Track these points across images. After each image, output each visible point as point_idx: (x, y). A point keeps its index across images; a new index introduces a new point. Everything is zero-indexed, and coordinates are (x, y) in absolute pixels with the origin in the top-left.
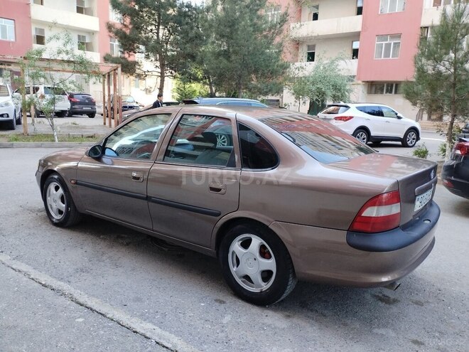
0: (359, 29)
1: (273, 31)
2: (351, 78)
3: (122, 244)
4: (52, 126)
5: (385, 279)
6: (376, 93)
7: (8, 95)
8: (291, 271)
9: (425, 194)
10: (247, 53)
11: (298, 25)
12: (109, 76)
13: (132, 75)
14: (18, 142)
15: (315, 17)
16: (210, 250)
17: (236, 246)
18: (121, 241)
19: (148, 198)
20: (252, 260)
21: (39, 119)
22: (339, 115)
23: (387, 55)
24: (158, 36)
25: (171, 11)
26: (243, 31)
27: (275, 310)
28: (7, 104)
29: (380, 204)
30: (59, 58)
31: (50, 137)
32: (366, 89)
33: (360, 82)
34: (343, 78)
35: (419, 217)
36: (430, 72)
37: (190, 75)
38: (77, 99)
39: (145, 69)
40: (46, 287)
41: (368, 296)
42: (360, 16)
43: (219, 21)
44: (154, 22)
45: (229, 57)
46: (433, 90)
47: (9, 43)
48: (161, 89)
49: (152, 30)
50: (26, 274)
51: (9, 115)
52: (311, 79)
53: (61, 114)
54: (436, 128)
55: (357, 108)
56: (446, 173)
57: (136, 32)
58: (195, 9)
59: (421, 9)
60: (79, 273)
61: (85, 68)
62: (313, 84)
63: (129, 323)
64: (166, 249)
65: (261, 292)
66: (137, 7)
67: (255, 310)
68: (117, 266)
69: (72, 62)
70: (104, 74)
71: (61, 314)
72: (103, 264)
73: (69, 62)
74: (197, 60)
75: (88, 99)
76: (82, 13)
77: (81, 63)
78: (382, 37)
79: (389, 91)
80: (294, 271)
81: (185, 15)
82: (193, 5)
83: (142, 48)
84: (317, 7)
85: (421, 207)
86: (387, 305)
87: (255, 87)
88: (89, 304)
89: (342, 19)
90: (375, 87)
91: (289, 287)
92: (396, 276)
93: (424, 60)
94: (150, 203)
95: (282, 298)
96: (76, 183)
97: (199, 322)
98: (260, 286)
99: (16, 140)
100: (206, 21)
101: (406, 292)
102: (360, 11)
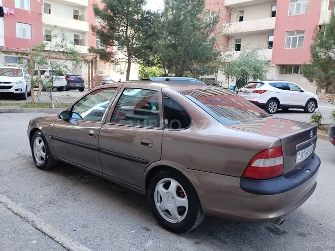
0: (273, 27)
1: (208, 29)
2: (267, 63)
3: (83, 183)
4: (51, 97)
5: (271, 216)
6: (286, 73)
7: (22, 76)
8: (199, 207)
9: (306, 150)
10: (188, 45)
11: (228, 25)
12: (92, 62)
13: (108, 61)
14: (27, 108)
15: (241, 19)
16: (141, 189)
17: (160, 187)
18: (83, 181)
19: (99, 150)
20: (170, 199)
21: (44, 93)
22: (256, 89)
23: (294, 45)
24: (126, 34)
25: (136, 17)
26: (185, 29)
27: (188, 237)
28: (21, 82)
29: (267, 157)
30: (57, 50)
31: (49, 105)
32: (279, 70)
33: (274, 65)
34: (261, 62)
35: (302, 167)
36: (322, 57)
37: (149, 61)
38: (72, 78)
39: (117, 57)
40: (17, 215)
41: (263, 228)
42: (274, 18)
43: (169, 23)
44: (124, 24)
45: (176, 48)
46: (325, 70)
47: (27, 40)
48: (128, 71)
49: (122, 30)
50: (6, 205)
51: (23, 90)
52: (237, 63)
53: (60, 89)
54: (328, 98)
55: (270, 84)
56: (332, 132)
57: (111, 31)
58: (153, 15)
59: (319, 12)
60: (48, 204)
61: (75, 57)
62: (239, 66)
63: (69, 245)
64: (114, 188)
65: (177, 223)
66: (112, 14)
67: (173, 237)
68: (76, 200)
69: (66, 52)
70: (89, 61)
71: (21, 236)
72: (66, 198)
73: (63, 52)
74: (153, 50)
75: (79, 78)
76: (77, 19)
77: (72, 53)
78: (291, 33)
79: (296, 72)
80: (201, 208)
81: (146, 19)
82: (152, 12)
83: (116, 42)
84: (242, 12)
85: (302, 160)
86: (277, 236)
87: (195, 69)
88: (44, 230)
89: (261, 20)
90: (285, 69)
91: (198, 220)
92: (282, 214)
93: (318, 49)
94: (100, 153)
95: (193, 228)
96: (52, 138)
97: (127, 245)
98: (176, 218)
99: (26, 107)
100: (160, 23)
101: (293, 225)
102: (274, 14)
